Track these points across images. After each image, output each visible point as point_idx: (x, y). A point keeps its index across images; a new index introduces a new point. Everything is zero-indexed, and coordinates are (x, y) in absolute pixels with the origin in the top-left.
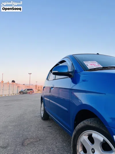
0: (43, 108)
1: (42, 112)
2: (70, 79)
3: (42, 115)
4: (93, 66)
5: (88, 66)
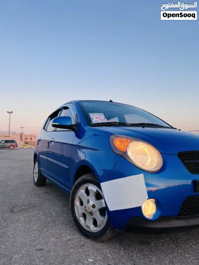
0: (36, 170)
1: (35, 175)
2: (73, 132)
3: (36, 179)
4: (99, 119)
5: (92, 120)
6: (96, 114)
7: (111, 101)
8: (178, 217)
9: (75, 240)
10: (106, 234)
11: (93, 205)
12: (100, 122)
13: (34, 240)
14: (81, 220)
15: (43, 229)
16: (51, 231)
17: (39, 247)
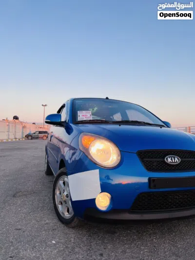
4: (84, 117)
5: (78, 118)
6: (84, 111)
7: (107, 98)
8: (132, 211)
9: (51, 224)
10: (74, 221)
11: (67, 195)
12: (85, 119)
13: (19, 221)
14: (60, 207)
15: (30, 213)
16: (36, 215)
17: (19, 227)
